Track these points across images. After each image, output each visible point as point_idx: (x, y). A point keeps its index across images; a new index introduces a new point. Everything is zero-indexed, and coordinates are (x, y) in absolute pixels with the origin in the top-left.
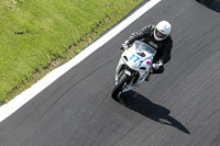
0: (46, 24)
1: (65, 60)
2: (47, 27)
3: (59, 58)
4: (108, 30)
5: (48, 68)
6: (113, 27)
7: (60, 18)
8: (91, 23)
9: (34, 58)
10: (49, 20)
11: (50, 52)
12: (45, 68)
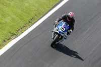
0: (8, 20)
1: (17, 36)
2: (8, 21)
3: (14, 35)
4: (36, 21)
5: (9, 40)
6: (38, 20)
7: (14, 17)
8: (28, 19)
9: (3, 35)
10: (9, 18)
11: (10, 32)
12: (8, 40)
